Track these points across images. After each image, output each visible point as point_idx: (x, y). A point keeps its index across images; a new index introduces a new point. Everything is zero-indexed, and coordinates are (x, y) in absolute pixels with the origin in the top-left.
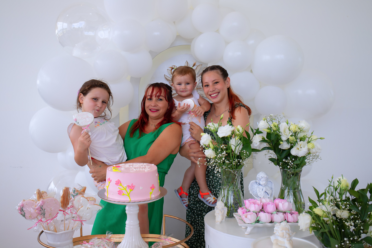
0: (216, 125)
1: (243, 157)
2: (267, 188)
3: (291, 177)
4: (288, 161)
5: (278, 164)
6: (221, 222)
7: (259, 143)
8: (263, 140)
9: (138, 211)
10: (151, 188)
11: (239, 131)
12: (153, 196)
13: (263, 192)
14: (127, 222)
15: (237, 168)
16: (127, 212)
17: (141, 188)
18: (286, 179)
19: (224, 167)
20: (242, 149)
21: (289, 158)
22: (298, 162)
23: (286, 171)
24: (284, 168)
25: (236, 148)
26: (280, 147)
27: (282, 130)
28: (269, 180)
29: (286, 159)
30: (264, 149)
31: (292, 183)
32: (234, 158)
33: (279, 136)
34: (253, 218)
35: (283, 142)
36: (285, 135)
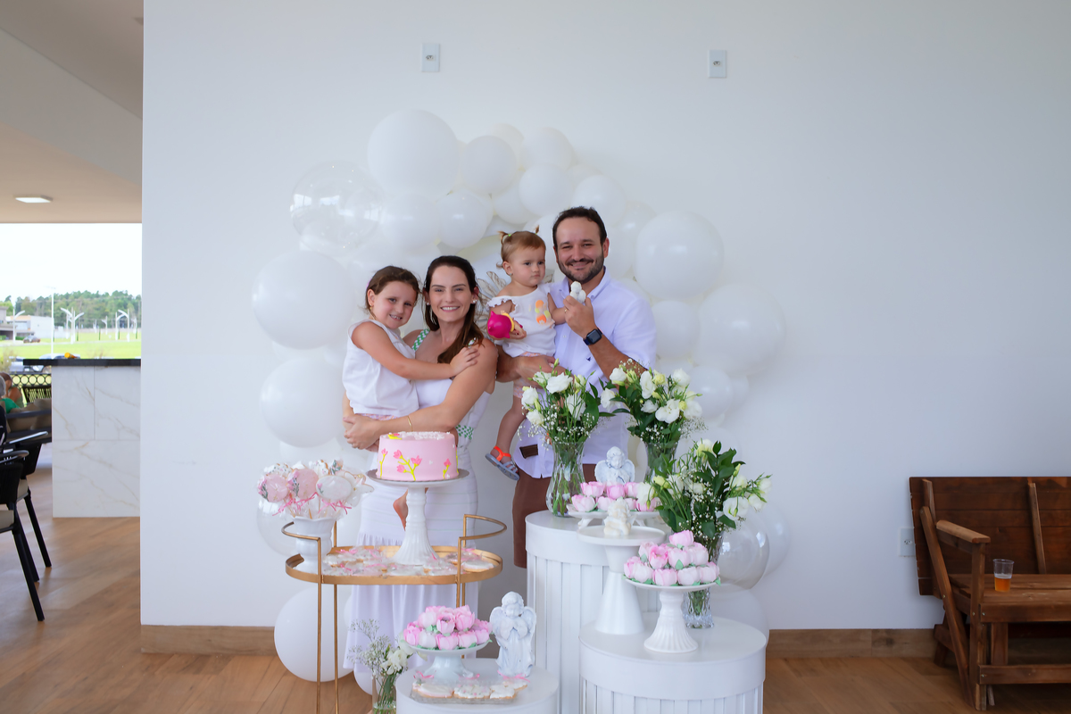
0: (547, 375)
1: (587, 423)
2: (623, 471)
3: (658, 455)
4: (652, 429)
5: (638, 434)
7: (609, 403)
8: (616, 399)
10: (446, 464)
11: (579, 382)
12: (448, 476)
13: (614, 478)
14: (408, 519)
15: (577, 441)
16: (408, 503)
17: (430, 462)
18: (653, 458)
19: (557, 439)
20: (586, 412)
21: (655, 426)
22: (667, 431)
23: (651, 447)
24: (648, 441)
25: (575, 408)
26: (641, 408)
27: (642, 383)
29: (652, 426)
32: (573, 425)
33: (638, 392)
34: (589, 504)
35: (645, 401)
36: (648, 390)
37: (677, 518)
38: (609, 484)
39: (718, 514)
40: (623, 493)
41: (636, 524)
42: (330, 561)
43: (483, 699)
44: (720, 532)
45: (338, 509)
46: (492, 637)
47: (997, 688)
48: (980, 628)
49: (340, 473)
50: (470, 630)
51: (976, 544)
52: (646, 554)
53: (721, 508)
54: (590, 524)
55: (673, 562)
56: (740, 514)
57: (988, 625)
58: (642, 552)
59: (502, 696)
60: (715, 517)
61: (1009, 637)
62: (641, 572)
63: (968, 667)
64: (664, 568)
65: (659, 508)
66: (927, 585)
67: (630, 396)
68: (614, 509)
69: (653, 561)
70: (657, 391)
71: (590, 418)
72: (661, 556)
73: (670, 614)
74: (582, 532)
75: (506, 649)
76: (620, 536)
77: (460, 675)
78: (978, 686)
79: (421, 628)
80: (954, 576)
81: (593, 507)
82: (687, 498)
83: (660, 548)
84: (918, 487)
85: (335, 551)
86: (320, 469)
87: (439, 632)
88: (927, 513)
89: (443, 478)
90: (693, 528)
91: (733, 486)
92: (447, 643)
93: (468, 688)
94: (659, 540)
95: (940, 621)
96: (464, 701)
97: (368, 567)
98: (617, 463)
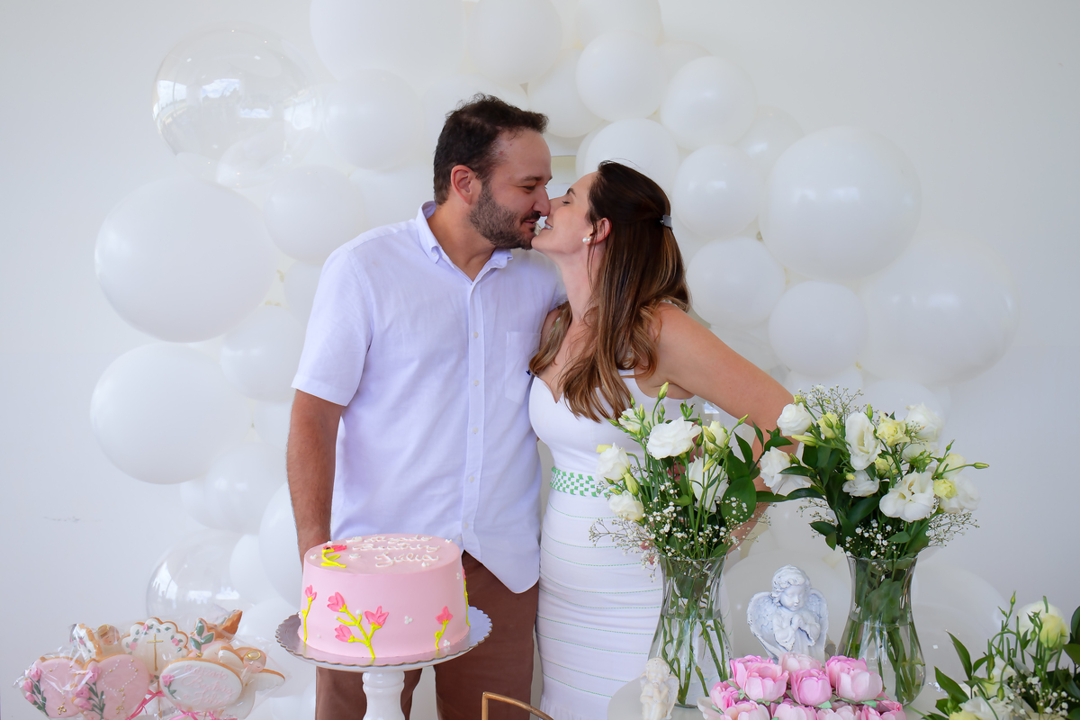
1: (729, 520)
2: (806, 615)
3: (880, 583)
4: (871, 534)
7: (779, 477)
11: (714, 441)
12: (446, 643)
15: (709, 553)
17: (407, 620)
19: (671, 551)
21: (875, 525)
22: (902, 538)
23: (866, 564)
24: (860, 554)
25: (707, 491)
26: (846, 488)
28: (812, 591)
32: (701, 524)
33: (842, 456)
35: (855, 473)
36: (864, 452)
71: (739, 508)
98: (796, 599)
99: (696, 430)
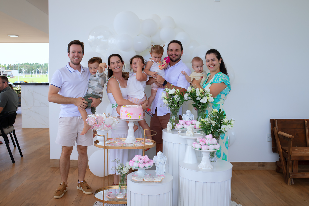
1: (180, 103)
2: (190, 117)
3: (201, 112)
5: (195, 106)
6: (169, 131)
7: (187, 97)
8: (189, 96)
9: (133, 126)
10: (140, 115)
11: (178, 92)
12: (140, 118)
13: (188, 119)
15: (177, 108)
16: (129, 126)
17: (136, 114)
18: (199, 113)
19: (171, 107)
20: (180, 100)
22: (204, 106)
23: (199, 110)
24: (198, 108)
25: (177, 99)
26: (196, 99)
27: (197, 91)
29: (199, 104)
30: (189, 100)
31: (201, 115)
32: (176, 104)
33: (195, 94)
34: (181, 126)
35: (197, 97)
36: (198, 94)
37: (207, 131)
38: (187, 121)
39: (219, 130)
40: (191, 123)
41: (195, 132)
42: (107, 142)
43: (152, 182)
44: (219, 135)
45: (109, 127)
46: (154, 164)
47: (294, 179)
48: (291, 162)
49: (110, 117)
50: (148, 162)
51: (290, 138)
52: (199, 141)
53: (220, 128)
54: (181, 132)
55: (207, 144)
56: (226, 130)
57: (293, 161)
58: (198, 140)
59: (158, 181)
60: (218, 131)
61: (299, 165)
62: (198, 146)
63: (286, 173)
64: (204, 145)
65: (202, 128)
66: (275, 149)
67: (193, 95)
68: (189, 128)
69: (201, 143)
70: (200, 94)
71: (181, 102)
72: (203, 142)
73: (205, 158)
74: (180, 134)
75: (158, 167)
76: (191, 136)
77: (145, 175)
78: (289, 178)
79: (134, 162)
80: (283, 147)
81: (182, 128)
82: (210, 125)
83: (203, 139)
84: (273, 122)
85: (108, 139)
86: (104, 116)
87: (139, 163)
88: (276, 129)
89: (139, 118)
90: (212, 134)
91: (224, 122)
92: (142, 166)
93: (148, 179)
94: (202, 137)
95: (278, 160)
96: (147, 182)
97: (118, 144)
98: (189, 114)
99: (176, 90)
